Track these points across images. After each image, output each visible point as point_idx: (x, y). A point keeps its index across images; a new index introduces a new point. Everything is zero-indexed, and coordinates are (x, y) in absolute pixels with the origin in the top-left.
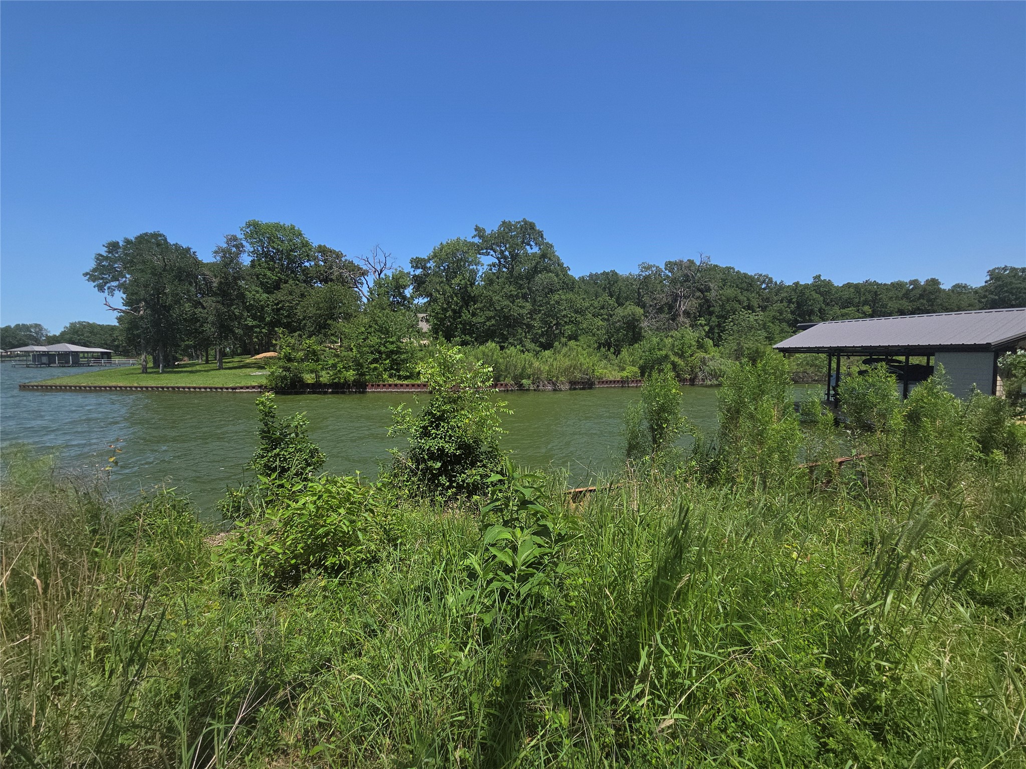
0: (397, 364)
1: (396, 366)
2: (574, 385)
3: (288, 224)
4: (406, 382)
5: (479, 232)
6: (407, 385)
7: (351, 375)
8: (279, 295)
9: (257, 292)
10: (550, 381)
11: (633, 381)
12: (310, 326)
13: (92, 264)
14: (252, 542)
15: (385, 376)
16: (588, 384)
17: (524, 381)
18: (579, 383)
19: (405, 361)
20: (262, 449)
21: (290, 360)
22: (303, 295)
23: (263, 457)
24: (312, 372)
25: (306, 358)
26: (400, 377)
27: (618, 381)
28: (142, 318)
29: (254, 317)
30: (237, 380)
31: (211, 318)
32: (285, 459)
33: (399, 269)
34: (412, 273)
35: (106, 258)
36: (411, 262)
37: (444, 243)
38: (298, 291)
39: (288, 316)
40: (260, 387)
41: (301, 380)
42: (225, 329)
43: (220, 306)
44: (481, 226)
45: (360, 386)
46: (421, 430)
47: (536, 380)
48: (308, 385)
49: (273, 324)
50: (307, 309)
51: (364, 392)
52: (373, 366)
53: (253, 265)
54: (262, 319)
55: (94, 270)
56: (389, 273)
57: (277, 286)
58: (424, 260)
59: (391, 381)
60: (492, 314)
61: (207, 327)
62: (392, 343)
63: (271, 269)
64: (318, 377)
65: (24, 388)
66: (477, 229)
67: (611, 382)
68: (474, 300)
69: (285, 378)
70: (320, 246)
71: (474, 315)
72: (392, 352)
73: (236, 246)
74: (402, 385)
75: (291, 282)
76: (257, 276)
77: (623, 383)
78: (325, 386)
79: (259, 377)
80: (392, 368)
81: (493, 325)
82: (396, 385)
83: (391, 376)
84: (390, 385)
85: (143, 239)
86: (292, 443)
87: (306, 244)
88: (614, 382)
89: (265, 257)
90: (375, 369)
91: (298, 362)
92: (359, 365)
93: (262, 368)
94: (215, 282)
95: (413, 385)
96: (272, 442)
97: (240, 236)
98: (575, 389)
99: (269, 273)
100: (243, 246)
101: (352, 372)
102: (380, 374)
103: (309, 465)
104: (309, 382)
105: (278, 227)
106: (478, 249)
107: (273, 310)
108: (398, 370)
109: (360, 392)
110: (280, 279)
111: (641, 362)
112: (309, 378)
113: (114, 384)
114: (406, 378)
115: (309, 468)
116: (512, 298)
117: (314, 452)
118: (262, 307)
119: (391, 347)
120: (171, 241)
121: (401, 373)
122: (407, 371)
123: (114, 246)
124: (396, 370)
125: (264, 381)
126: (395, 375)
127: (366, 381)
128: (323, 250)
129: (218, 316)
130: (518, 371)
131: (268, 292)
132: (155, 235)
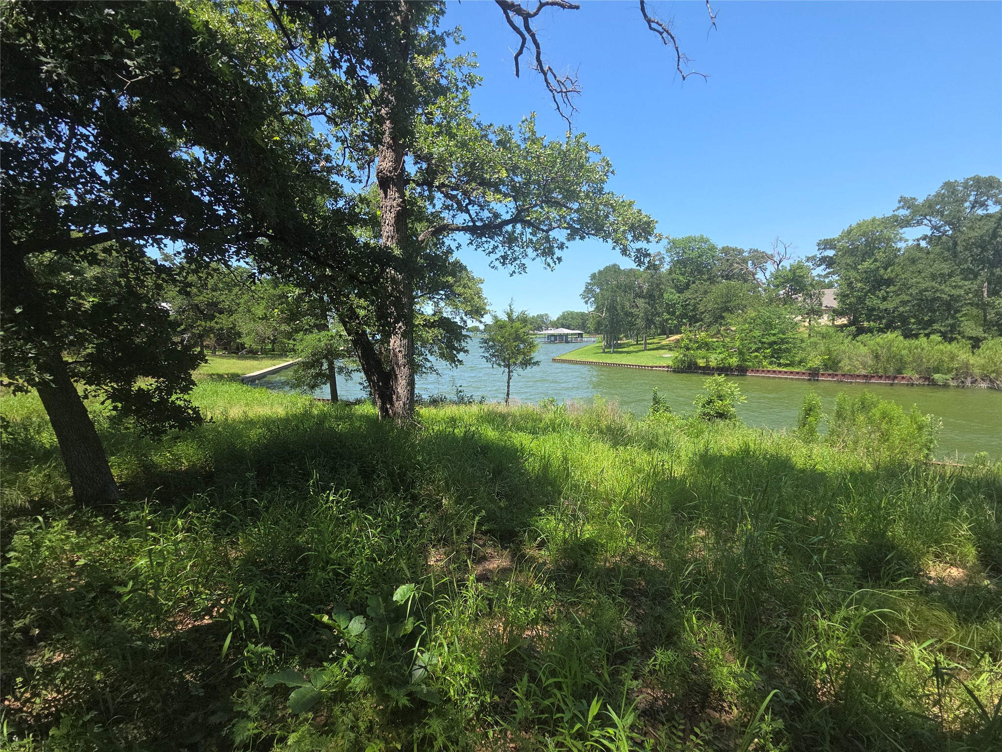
1: (777, 354)
3: (698, 235)
4: (785, 370)
5: (907, 203)
6: (786, 372)
7: (734, 361)
8: (687, 294)
9: (672, 293)
10: (985, 377)
12: (708, 318)
13: (584, 289)
15: (765, 363)
19: (788, 350)
21: (688, 349)
22: (706, 292)
24: (703, 358)
25: (699, 348)
26: (779, 365)
28: (604, 318)
29: (669, 313)
30: (654, 361)
31: (642, 315)
33: (798, 259)
34: (819, 256)
35: (590, 284)
36: (819, 245)
38: (702, 290)
39: (693, 310)
40: (668, 367)
41: (696, 363)
42: (649, 322)
43: (647, 306)
44: (908, 195)
45: (742, 370)
47: (963, 374)
48: (700, 368)
49: (684, 316)
50: (709, 303)
51: (745, 376)
52: (753, 355)
53: (670, 272)
54: (673, 313)
55: (584, 292)
56: (786, 264)
57: (687, 286)
58: (834, 240)
59: (770, 368)
60: (906, 298)
61: (638, 321)
62: (774, 335)
63: (683, 274)
64: (707, 361)
65: (554, 360)
66: (902, 199)
68: (889, 282)
69: (684, 361)
70: (723, 248)
71: (884, 299)
72: (775, 343)
73: (661, 259)
74: (780, 372)
75: (697, 282)
76: (673, 280)
78: (713, 369)
79: (667, 358)
80: (773, 357)
81: (906, 311)
82: (774, 372)
83: (771, 363)
84: (769, 371)
85: (607, 269)
87: (713, 248)
89: (680, 264)
90: (756, 357)
91: (694, 350)
92: (741, 353)
93: (670, 350)
94: (646, 286)
95: (792, 373)
97: (663, 252)
99: (681, 278)
100: (664, 258)
101: (734, 359)
102: (760, 362)
104: (702, 365)
105: (690, 240)
106: (906, 223)
107: (682, 306)
108: (779, 358)
109: (741, 376)
110: (689, 281)
112: (701, 363)
114: (786, 365)
116: (944, 278)
118: (675, 304)
119: (773, 339)
120: (622, 268)
121: (782, 361)
122: (787, 359)
123: (593, 276)
124: (776, 358)
125: (670, 363)
126: (775, 363)
127: (750, 366)
128: (726, 250)
129: (645, 313)
130: (933, 364)
131: (679, 293)
132: (614, 265)
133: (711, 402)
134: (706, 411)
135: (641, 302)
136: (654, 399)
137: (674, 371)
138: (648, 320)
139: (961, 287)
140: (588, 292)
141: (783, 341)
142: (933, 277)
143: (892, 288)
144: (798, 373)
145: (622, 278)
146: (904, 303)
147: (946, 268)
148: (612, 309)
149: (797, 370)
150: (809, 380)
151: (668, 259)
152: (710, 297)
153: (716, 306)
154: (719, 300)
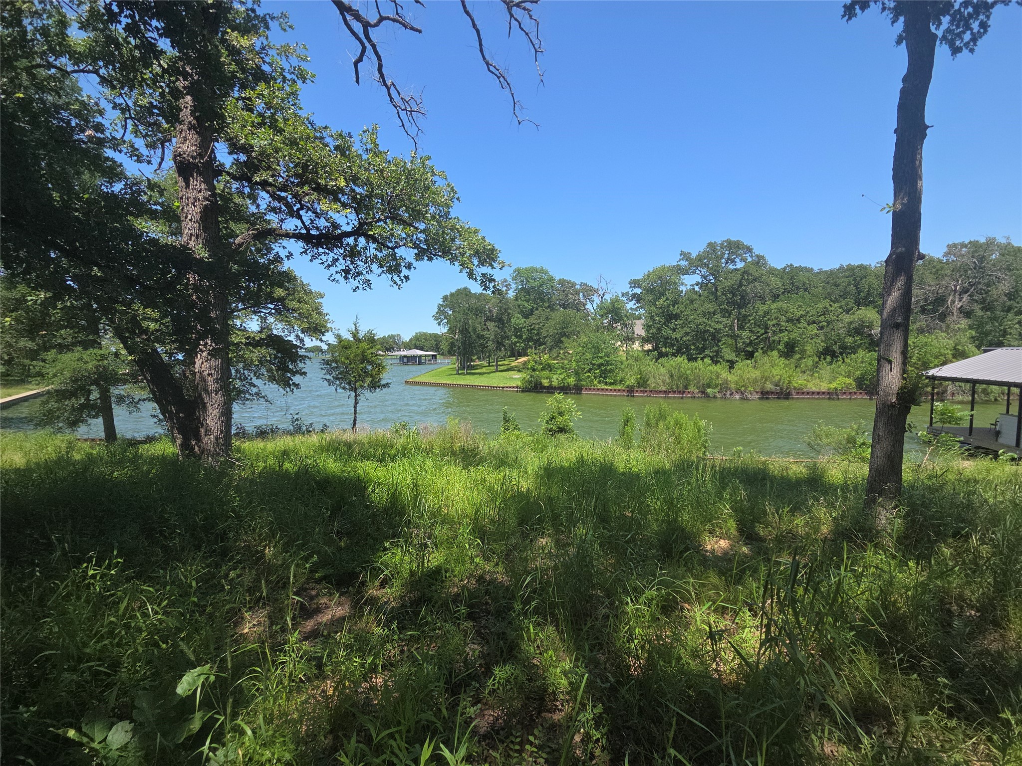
0: (605, 374)
1: (604, 374)
2: (765, 395)
3: (538, 266)
4: (610, 388)
5: (685, 256)
6: (611, 390)
7: (572, 381)
8: (532, 319)
9: (518, 318)
10: (738, 391)
11: (845, 393)
12: (549, 342)
13: (436, 310)
15: (595, 383)
16: (784, 394)
17: (709, 390)
18: (772, 393)
19: (611, 371)
21: (534, 370)
22: (547, 319)
24: (547, 378)
25: (543, 369)
26: (606, 383)
27: (824, 393)
28: (457, 340)
29: (516, 336)
30: (505, 382)
31: (492, 337)
33: (615, 294)
34: (630, 292)
35: (442, 305)
36: (630, 283)
37: (651, 271)
38: (544, 316)
39: (538, 334)
40: (517, 387)
41: (541, 383)
42: (499, 344)
43: (497, 329)
44: (686, 251)
45: (577, 389)
47: (724, 387)
48: (544, 387)
49: (529, 339)
50: (549, 330)
51: (580, 394)
52: (586, 375)
53: (516, 299)
54: (520, 337)
55: (437, 313)
56: (608, 297)
57: (531, 312)
58: (639, 281)
59: (599, 386)
60: (688, 330)
61: (490, 343)
62: (601, 358)
63: (527, 301)
64: (551, 382)
65: (407, 382)
66: (682, 253)
67: (813, 393)
68: (676, 317)
69: (531, 382)
70: (560, 280)
71: (674, 330)
72: (602, 364)
73: (506, 286)
74: (607, 390)
75: (540, 309)
76: (519, 306)
77: (831, 395)
78: (555, 388)
79: (516, 379)
80: (601, 376)
81: (688, 340)
82: (603, 389)
83: (600, 382)
84: (598, 389)
85: (458, 292)
87: (551, 279)
88: (818, 393)
89: (525, 292)
90: (589, 377)
91: (539, 371)
92: (577, 373)
93: (519, 371)
94: (495, 311)
95: (615, 390)
97: (509, 279)
98: (767, 398)
99: (526, 304)
100: (510, 285)
101: (572, 379)
102: (592, 381)
104: (546, 385)
105: (534, 270)
106: (686, 272)
107: (528, 330)
108: (605, 378)
109: (577, 393)
110: (533, 307)
111: (858, 373)
112: (546, 383)
113: (445, 382)
114: (611, 384)
116: (710, 315)
118: (521, 328)
119: (601, 361)
120: (471, 292)
121: (607, 380)
122: (612, 379)
123: (445, 298)
124: (603, 378)
125: (519, 384)
126: (603, 382)
127: (582, 385)
128: (562, 282)
129: (496, 336)
130: (706, 381)
131: (525, 318)
132: (465, 289)
133: (553, 418)
134: (550, 426)
135: (491, 325)
136: (504, 418)
137: (523, 391)
138: (498, 342)
139: (721, 323)
140: (440, 314)
141: (608, 363)
142: (704, 314)
143: (678, 322)
144: (619, 390)
145: (473, 301)
146: (687, 334)
147: (711, 307)
148: (464, 331)
149: (619, 388)
150: (628, 396)
151: (513, 286)
152: (551, 323)
153: (556, 331)
154: (558, 326)
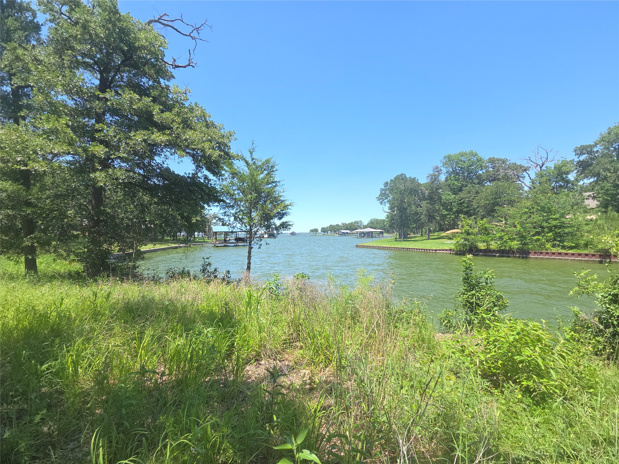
0: (561, 236)
3: (468, 151)
4: (571, 252)
6: (573, 254)
7: (515, 244)
8: (462, 195)
9: (449, 195)
12: (481, 212)
13: (379, 193)
14: (464, 346)
15: (548, 246)
20: (464, 289)
21: (468, 234)
22: (477, 193)
23: (464, 294)
24: (484, 242)
25: (479, 233)
26: (563, 247)
28: (395, 215)
29: (447, 210)
30: (437, 246)
31: (424, 212)
32: (479, 299)
33: (561, 159)
34: (576, 160)
35: (384, 190)
36: (576, 151)
38: (474, 191)
39: (467, 207)
40: (450, 250)
41: (476, 247)
42: (431, 218)
43: (429, 205)
45: (523, 253)
46: (611, 297)
48: (481, 250)
49: (459, 212)
50: (481, 200)
51: (526, 258)
52: (536, 238)
53: (446, 180)
54: (451, 210)
55: (380, 196)
56: (551, 165)
57: (460, 190)
58: (589, 146)
59: (554, 250)
61: (422, 217)
62: (555, 219)
63: (458, 180)
64: (488, 245)
65: (357, 246)
69: (465, 245)
70: (490, 159)
72: (556, 227)
73: (438, 171)
74: (566, 254)
75: (469, 185)
76: (449, 186)
78: (494, 251)
79: (450, 244)
80: (555, 240)
82: (560, 254)
83: (554, 246)
84: (553, 253)
85: (397, 178)
86: (483, 289)
87: (481, 160)
89: (454, 173)
90: (538, 240)
91: (474, 235)
92: (522, 237)
93: (450, 239)
94: (427, 192)
95: (580, 255)
96: (470, 286)
97: (440, 165)
99: (456, 183)
100: (441, 170)
101: (515, 242)
102: (543, 244)
103: (495, 306)
104: (482, 248)
105: (462, 154)
107: (458, 204)
108: (562, 241)
109: (523, 258)
110: (463, 185)
112: (482, 246)
113: (385, 246)
114: (571, 248)
115: (496, 308)
117: (499, 298)
118: (451, 203)
119: (554, 223)
120: (408, 176)
121: (565, 244)
122: (572, 242)
123: (386, 184)
124: (559, 241)
125: (453, 247)
126: (559, 246)
127: (529, 249)
128: (492, 161)
129: (428, 211)
131: (455, 194)
132: (402, 175)
135: (424, 204)
137: (456, 254)
138: (430, 216)
140: (382, 197)
144: (586, 255)
145: (408, 184)
148: (402, 210)
149: (586, 252)
150: (601, 262)
151: (444, 170)
152: (483, 195)
153: (488, 202)
154: (490, 198)
